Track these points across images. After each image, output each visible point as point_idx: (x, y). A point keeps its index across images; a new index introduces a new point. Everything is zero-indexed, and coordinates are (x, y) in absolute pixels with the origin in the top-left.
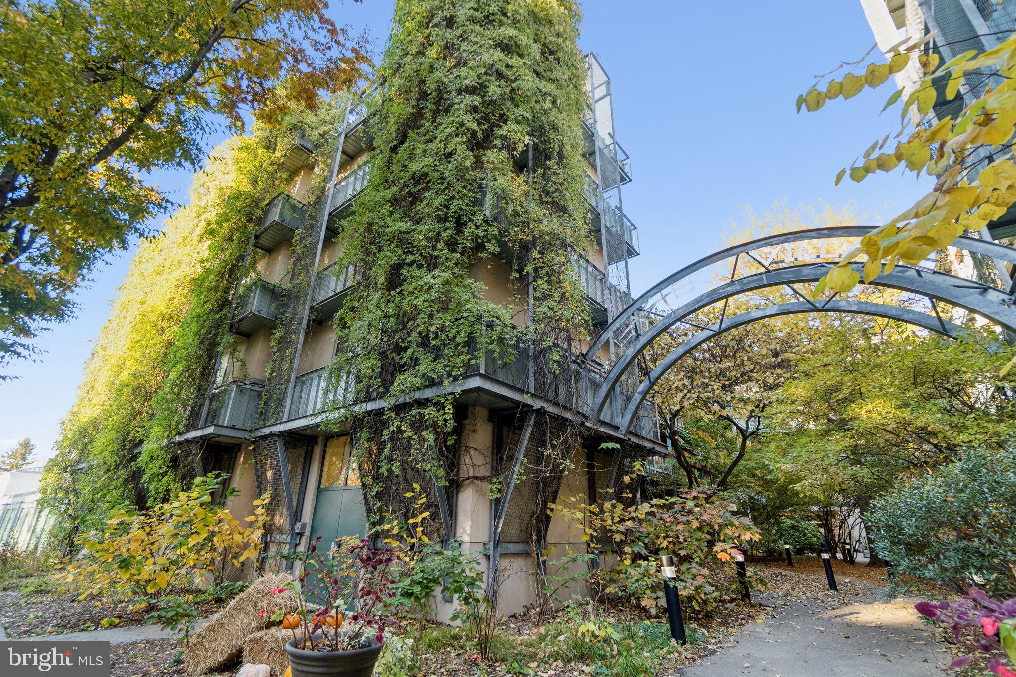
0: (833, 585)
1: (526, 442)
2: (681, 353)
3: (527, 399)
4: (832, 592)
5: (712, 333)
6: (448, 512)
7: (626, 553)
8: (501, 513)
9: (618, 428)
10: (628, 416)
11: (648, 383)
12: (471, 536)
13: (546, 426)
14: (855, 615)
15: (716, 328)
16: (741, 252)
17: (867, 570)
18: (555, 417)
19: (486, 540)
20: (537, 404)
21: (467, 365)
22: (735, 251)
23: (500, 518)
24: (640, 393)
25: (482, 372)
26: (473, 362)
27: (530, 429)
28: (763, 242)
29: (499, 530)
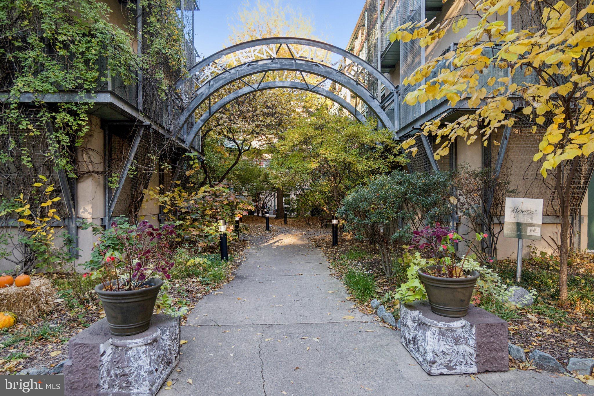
0: (268, 228)
1: (135, 148)
2: (232, 99)
3: (140, 117)
4: (267, 232)
5: (253, 89)
6: (70, 197)
7: (187, 219)
8: (114, 198)
9: (184, 142)
10: (192, 135)
11: (208, 114)
12: (92, 214)
13: (150, 138)
14: (281, 241)
15: (256, 86)
16: (284, 43)
17: (275, 220)
18: (155, 132)
19: (102, 216)
20: (147, 122)
21: (97, 80)
22: (281, 41)
23: (113, 201)
24: (202, 120)
25: (110, 89)
26: (103, 79)
27: (139, 139)
28: (297, 40)
29: (112, 209)
